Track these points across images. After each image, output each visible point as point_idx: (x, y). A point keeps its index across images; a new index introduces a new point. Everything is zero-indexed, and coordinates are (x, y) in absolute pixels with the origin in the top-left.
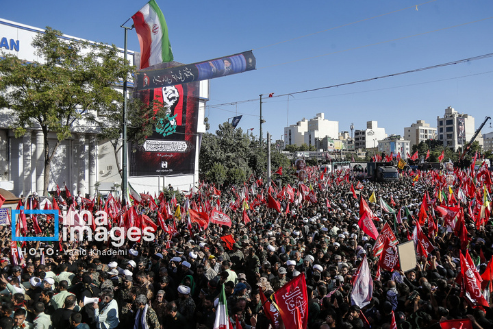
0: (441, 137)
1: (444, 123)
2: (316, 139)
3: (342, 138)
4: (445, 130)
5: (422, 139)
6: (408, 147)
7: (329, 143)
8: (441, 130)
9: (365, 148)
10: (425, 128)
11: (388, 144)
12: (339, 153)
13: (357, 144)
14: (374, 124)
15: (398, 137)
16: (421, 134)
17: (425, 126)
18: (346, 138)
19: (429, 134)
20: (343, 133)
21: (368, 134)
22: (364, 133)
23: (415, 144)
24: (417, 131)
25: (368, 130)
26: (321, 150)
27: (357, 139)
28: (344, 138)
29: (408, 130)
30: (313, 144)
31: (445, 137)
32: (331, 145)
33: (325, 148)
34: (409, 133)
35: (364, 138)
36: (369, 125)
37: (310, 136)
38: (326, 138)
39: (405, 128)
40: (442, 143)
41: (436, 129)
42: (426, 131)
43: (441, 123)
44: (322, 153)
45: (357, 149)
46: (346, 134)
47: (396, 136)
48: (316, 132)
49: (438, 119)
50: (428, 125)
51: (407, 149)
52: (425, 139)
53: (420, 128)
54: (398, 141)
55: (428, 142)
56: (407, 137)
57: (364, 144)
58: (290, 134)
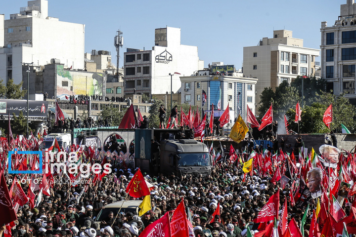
0: (330, 71)
1: (338, 38)
2: (25, 67)
3: (92, 67)
4: (338, 55)
5: (284, 75)
6: (251, 93)
7: (59, 79)
8: (329, 55)
9: (148, 94)
10: (292, 50)
11: (204, 86)
12: (83, 101)
13: (129, 84)
14: (173, 34)
15: (229, 70)
16: (283, 63)
17: (293, 44)
18: (104, 66)
19: (301, 65)
20: (97, 55)
21: (158, 60)
22: (147, 56)
23: (268, 86)
24: (275, 55)
25: (159, 50)
26: (39, 97)
27: (129, 71)
28: (99, 66)
29: (251, 54)
30: (17, 79)
31: (338, 72)
32: (65, 84)
33: (50, 92)
34: (255, 61)
35: (147, 70)
36: (161, 38)
37: (10, 60)
38: (52, 67)
39: (245, 49)
40: (330, 86)
41: (318, 53)
42: (295, 56)
43: (329, 38)
44: (39, 104)
45: (129, 95)
46: (104, 58)
47: (225, 67)
48: (25, 49)
49: (324, 29)
50: (300, 42)
51: (250, 99)
52: (291, 76)
53: (281, 48)
54: (227, 79)
55: (297, 82)
56: (251, 69)
57: (148, 83)
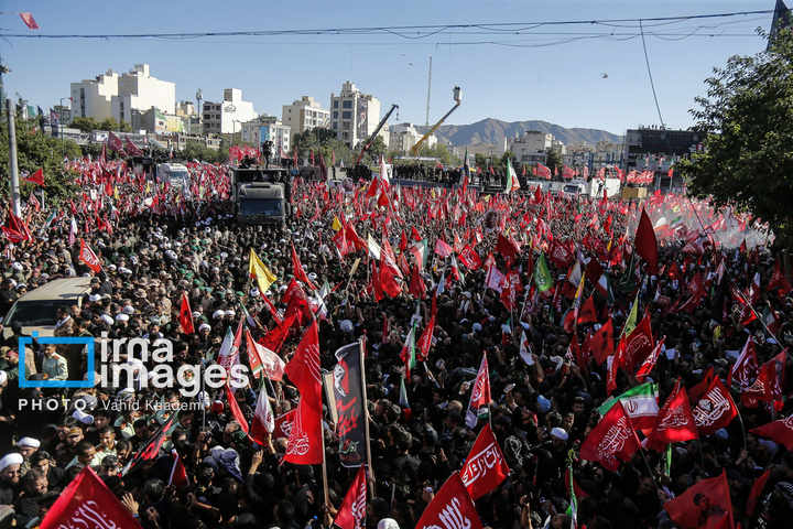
0: (335, 125)
1: (340, 105)
2: (133, 110)
3: (181, 113)
4: (340, 115)
5: (309, 126)
6: (287, 136)
7: (157, 120)
8: (335, 115)
9: (219, 133)
10: (313, 110)
11: (256, 129)
12: (175, 137)
13: (207, 125)
14: (237, 94)
15: (273, 120)
16: (308, 117)
17: (314, 106)
18: (189, 112)
19: (318, 119)
20: (184, 105)
21: (226, 110)
22: (219, 107)
23: (298, 132)
24: (302, 111)
25: (226, 104)
26: (143, 132)
27: (207, 117)
28: (186, 112)
29: (288, 110)
30: (128, 119)
31: (340, 125)
32: (161, 123)
33: (150, 128)
34: (290, 115)
35: (219, 117)
36: (228, 96)
37: (122, 105)
38: (152, 111)
39: (284, 107)
40: (335, 134)
41: (329, 113)
42: (315, 113)
43: (335, 104)
44: (143, 137)
45: (206, 133)
46: (189, 106)
47: (270, 118)
48: (133, 98)
49: (332, 98)
50: (318, 105)
51: (286, 139)
52: (313, 126)
53: (306, 108)
54: (272, 126)
55: (315, 130)
56: (287, 120)
57: (219, 125)
58: (83, 97)
